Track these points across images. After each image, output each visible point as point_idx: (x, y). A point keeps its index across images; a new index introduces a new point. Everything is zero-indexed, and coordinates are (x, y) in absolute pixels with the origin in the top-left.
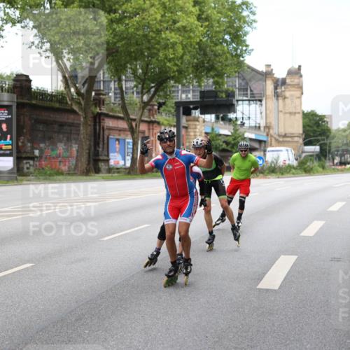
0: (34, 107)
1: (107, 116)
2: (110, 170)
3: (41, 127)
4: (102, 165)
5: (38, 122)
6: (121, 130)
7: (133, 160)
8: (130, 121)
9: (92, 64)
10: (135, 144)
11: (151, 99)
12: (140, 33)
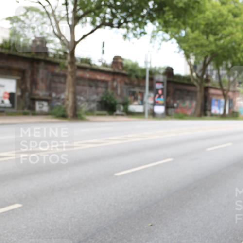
0: (175, 83)
1: (211, 88)
2: (212, 115)
3: (178, 92)
4: (208, 113)
5: (177, 90)
6: (218, 95)
7: (225, 111)
8: (223, 90)
9: (205, 61)
10: (225, 102)
11: (234, 80)
12: (230, 45)
